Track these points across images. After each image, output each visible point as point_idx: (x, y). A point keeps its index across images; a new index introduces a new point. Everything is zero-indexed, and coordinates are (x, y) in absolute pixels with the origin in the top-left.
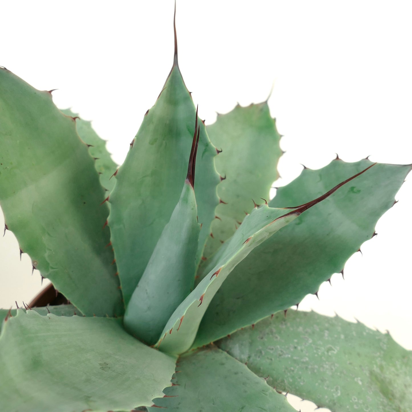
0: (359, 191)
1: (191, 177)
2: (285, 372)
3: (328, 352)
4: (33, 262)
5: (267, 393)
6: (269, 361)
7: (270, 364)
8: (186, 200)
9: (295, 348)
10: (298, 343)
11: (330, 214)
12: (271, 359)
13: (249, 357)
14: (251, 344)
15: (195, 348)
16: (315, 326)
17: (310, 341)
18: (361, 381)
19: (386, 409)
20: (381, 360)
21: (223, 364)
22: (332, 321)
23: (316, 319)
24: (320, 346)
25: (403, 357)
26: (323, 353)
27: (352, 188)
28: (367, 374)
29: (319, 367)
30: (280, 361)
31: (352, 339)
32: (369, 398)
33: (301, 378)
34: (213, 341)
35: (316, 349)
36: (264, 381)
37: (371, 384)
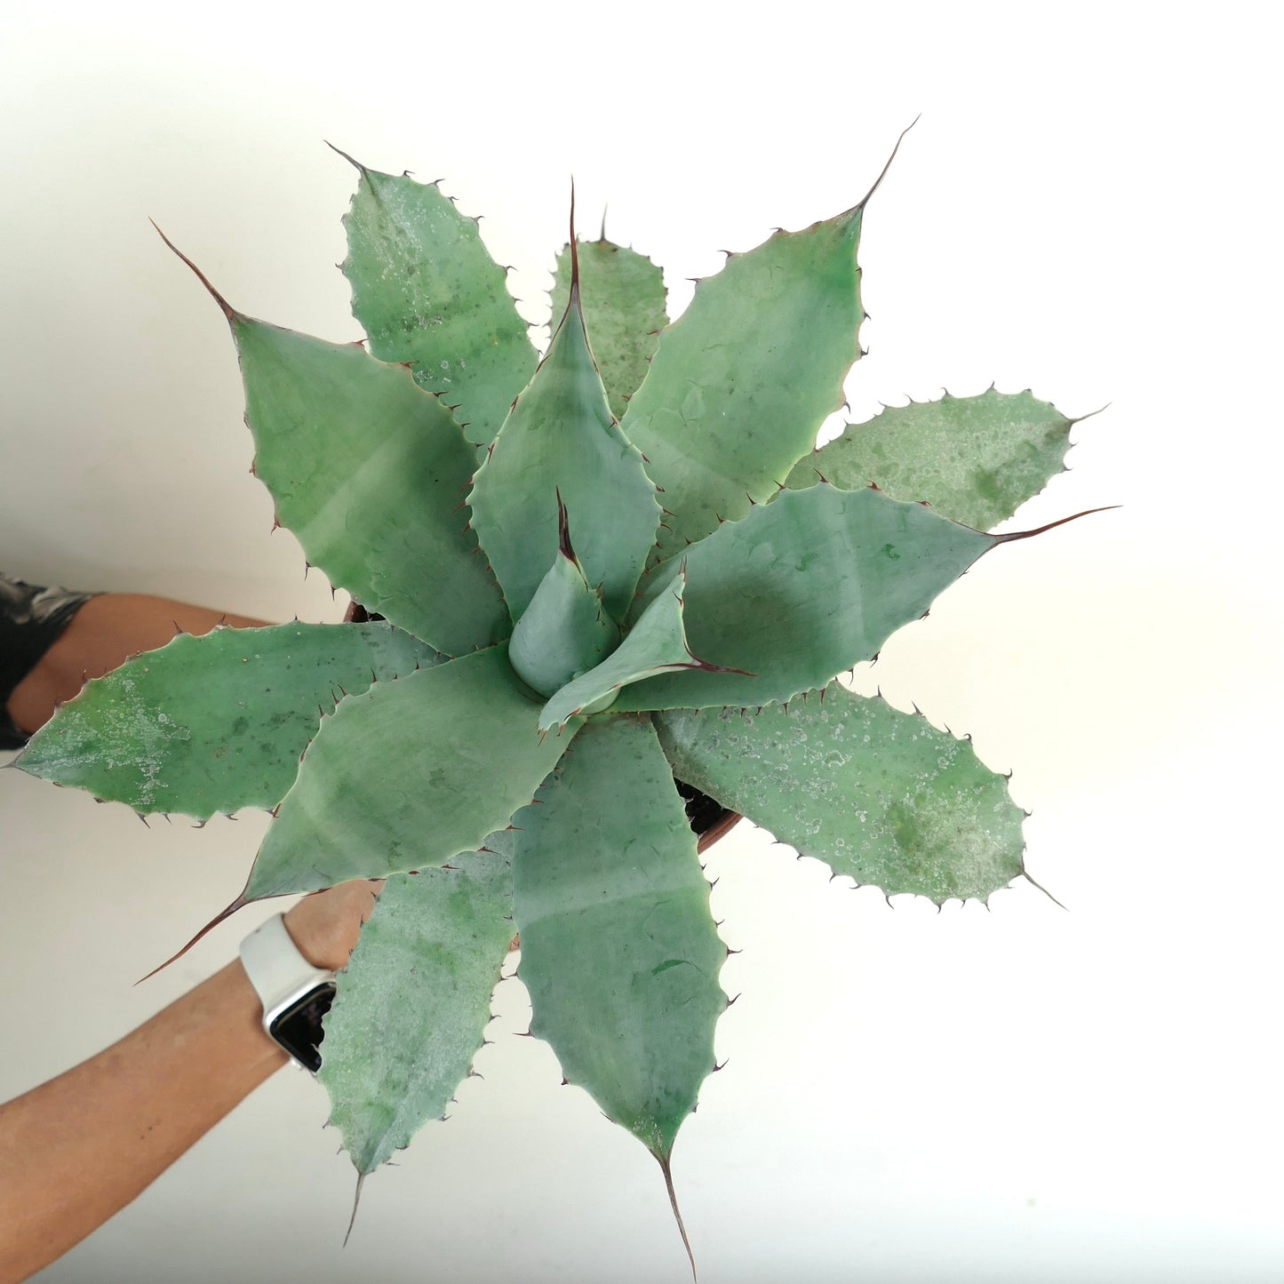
0: (897, 557)
1: (568, 552)
2: (741, 781)
3: (827, 762)
5: (674, 828)
6: (722, 758)
7: (723, 764)
9: (774, 745)
10: (780, 738)
11: (845, 577)
12: (727, 757)
13: (695, 744)
14: (705, 722)
15: (615, 710)
16: (824, 712)
17: (804, 738)
18: (866, 815)
19: (891, 865)
20: (926, 786)
21: (640, 758)
22: (860, 708)
23: (832, 701)
24: (818, 749)
25: (977, 785)
26: (819, 762)
27: (889, 547)
28: (885, 807)
29: (801, 785)
30: (739, 762)
31: (884, 746)
32: (867, 845)
33: (762, 796)
34: (640, 710)
35: (807, 754)
36: (681, 804)
37: (884, 823)
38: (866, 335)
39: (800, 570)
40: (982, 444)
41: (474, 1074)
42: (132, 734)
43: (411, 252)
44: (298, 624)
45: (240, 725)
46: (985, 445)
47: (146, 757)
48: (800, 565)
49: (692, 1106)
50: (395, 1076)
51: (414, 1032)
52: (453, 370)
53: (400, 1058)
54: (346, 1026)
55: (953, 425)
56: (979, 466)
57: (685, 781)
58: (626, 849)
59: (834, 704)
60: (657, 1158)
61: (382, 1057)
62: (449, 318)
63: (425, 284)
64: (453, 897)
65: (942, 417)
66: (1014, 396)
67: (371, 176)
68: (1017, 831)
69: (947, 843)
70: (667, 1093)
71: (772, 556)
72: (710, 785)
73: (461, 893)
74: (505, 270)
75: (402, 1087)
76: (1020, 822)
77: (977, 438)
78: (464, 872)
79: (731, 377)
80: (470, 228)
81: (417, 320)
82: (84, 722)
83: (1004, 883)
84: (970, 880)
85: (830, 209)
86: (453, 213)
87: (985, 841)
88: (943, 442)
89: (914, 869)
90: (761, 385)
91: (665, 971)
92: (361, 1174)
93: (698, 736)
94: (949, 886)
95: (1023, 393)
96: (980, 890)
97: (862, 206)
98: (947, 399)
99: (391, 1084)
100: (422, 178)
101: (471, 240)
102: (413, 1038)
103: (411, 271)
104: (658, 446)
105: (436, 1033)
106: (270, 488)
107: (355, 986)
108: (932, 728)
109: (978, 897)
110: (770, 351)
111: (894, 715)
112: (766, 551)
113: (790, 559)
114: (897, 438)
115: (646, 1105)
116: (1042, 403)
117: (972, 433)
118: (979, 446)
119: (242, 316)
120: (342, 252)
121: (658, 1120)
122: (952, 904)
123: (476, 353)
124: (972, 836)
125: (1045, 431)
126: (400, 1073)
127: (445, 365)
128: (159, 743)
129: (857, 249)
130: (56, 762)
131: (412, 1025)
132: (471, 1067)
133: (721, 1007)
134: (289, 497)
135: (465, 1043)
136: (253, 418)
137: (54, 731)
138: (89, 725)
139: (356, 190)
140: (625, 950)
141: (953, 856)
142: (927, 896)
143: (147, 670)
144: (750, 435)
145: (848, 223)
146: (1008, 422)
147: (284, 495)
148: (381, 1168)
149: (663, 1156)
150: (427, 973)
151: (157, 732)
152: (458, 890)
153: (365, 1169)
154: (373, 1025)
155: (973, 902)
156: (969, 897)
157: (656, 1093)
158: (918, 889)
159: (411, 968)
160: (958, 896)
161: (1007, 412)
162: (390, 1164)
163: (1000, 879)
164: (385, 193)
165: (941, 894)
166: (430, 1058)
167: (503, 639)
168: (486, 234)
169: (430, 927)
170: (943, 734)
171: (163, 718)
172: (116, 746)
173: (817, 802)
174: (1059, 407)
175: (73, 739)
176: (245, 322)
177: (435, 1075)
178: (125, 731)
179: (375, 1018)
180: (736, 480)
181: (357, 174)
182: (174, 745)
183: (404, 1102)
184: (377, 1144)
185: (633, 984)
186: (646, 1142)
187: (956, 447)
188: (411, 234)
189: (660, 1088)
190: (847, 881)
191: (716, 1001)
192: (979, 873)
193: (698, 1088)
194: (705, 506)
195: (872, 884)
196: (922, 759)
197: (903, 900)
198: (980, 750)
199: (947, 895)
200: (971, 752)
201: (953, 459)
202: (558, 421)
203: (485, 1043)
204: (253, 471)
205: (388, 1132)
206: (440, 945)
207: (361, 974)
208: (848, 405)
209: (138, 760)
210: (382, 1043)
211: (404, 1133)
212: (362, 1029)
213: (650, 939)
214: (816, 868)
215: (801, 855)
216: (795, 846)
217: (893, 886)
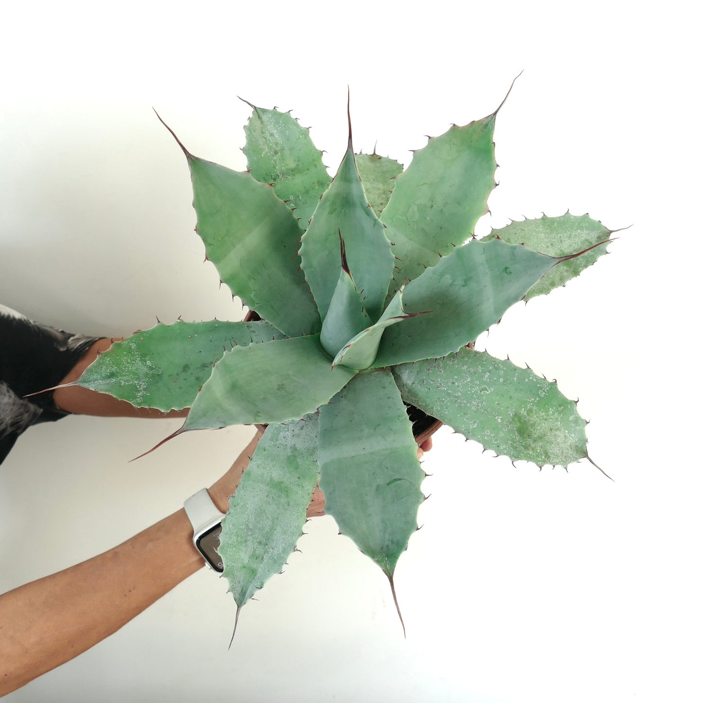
0: (510, 273)
1: (346, 267)
2: (436, 401)
3: (481, 391)
4: (243, 302)
6: (427, 390)
7: (427, 393)
8: (343, 280)
9: (454, 383)
10: (457, 380)
11: (485, 286)
12: (430, 389)
13: (413, 383)
14: (418, 372)
15: (373, 367)
16: (480, 367)
17: (469, 379)
18: (501, 419)
19: (515, 445)
20: (533, 405)
21: (384, 388)
22: (498, 365)
23: (483, 361)
24: (476, 385)
25: (560, 406)
26: (476, 392)
27: (506, 268)
28: (511, 415)
29: (467, 403)
30: (436, 392)
31: (510, 384)
32: (502, 434)
33: (447, 408)
34: (385, 366)
35: (471, 387)
36: (405, 408)
37: (511, 423)
38: (498, 176)
39: (464, 286)
40: (563, 241)
41: (297, 550)
42: (133, 370)
43: (277, 144)
44: (216, 321)
45: (186, 368)
46: (565, 240)
47: (140, 381)
48: (464, 284)
49: (404, 548)
50: (257, 552)
51: (267, 529)
52: (295, 200)
53: (260, 543)
54: (233, 525)
55: (548, 230)
56: (561, 251)
57: (408, 402)
58: (375, 428)
59: (485, 363)
60: (386, 574)
61: (251, 543)
62: (294, 175)
63: (283, 159)
64: (288, 458)
65: (542, 226)
66: (580, 216)
67: (258, 110)
68: (582, 432)
69: (544, 435)
70: (392, 542)
71: (450, 281)
72: (420, 403)
73: (293, 456)
74: (322, 153)
75: (260, 558)
76: (584, 427)
77: (560, 237)
78: (295, 445)
79: (432, 199)
80: (306, 132)
81: (278, 176)
82: (111, 363)
83: (576, 459)
84: (557, 455)
85: (479, 115)
86: (297, 125)
87: (565, 436)
88: (543, 239)
89: (527, 447)
90: (446, 204)
91: (393, 484)
92: (239, 607)
93: (415, 379)
94: (545, 457)
95: (584, 215)
96: (563, 461)
97: (495, 114)
98: (544, 218)
99: (255, 557)
100: (282, 110)
101: (305, 138)
102: (267, 532)
103: (276, 153)
104: (395, 235)
105: (279, 529)
106: (204, 240)
107: (238, 504)
108: (535, 376)
109: (562, 465)
110: (451, 186)
111: (516, 369)
112: (447, 279)
113: (459, 282)
114: (518, 236)
115: (382, 549)
116: (595, 221)
117: (557, 234)
118: (561, 241)
119: (193, 156)
120: (243, 143)
121: (387, 556)
122: (547, 467)
123: (307, 192)
124: (558, 433)
125: (596, 235)
126: (259, 551)
127: (292, 198)
128: (146, 375)
129: (493, 134)
130: (96, 382)
131: (266, 525)
132: (296, 546)
133: (421, 500)
134: (212, 246)
135: (293, 534)
136: (197, 204)
137: (96, 366)
138: (113, 364)
139: (251, 116)
140: (373, 475)
141: (548, 442)
142: (534, 462)
143: (142, 339)
144: (441, 228)
145: (488, 123)
146: (577, 230)
147: (210, 245)
148: (249, 602)
149: (390, 574)
150: (274, 497)
151: (145, 369)
152: (291, 454)
153: (241, 604)
154: (247, 525)
155: (559, 467)
156: (557, 464)
157: (387, 543)
158: (529, 458)
159: (267, 494)
160: (551, 463)
161: (576, 225)
162: (253, 599)
163: (574, 457)
164: (265, 118)
165: (541, 461)
166: (275, 542)
167: (317, 332)
168: (312, 135)
169: (276, 473)
170: (542, 379)
171: (149, 363)
172: (125, 375)
173: (475, 412)
174: (604, 224)
175: (105, 371)
176: (195, 159)
177: (277, 551)
178: (130, 368)
179: (248, 521)
180: (435, 251)
181: (252, 109)
182: (153, 376)
183: (261, 566)
184: (247, 589)
185: (376, 490)
186: (381, 566)
187: (549, 241)
188: (277, 136)
189: (389, 540)
190: (491, 453)
191: (418, 497)
192: (562, 453)
193: (408, 539)
194: (419, 265)
195: (504, 454)
196: (531, 391)
197: (521, 463)
198: (561, 387)
199: (544, 462)
200: (556, 388)
201: (548, 247)
202: (343, 210)
203: (303, 534)
204: (196, 230)
205: (253, 582)
206: (282, 482)
207: (241, 498)
208: (490, 211)
209: (136, 382)
210: (251, 535)
211: (260, 581)
212: (241, 527)
213: (386, 470)
214: (475, 446)
215: (467, 439)
216: (464, 434)
217: (516, 456)
